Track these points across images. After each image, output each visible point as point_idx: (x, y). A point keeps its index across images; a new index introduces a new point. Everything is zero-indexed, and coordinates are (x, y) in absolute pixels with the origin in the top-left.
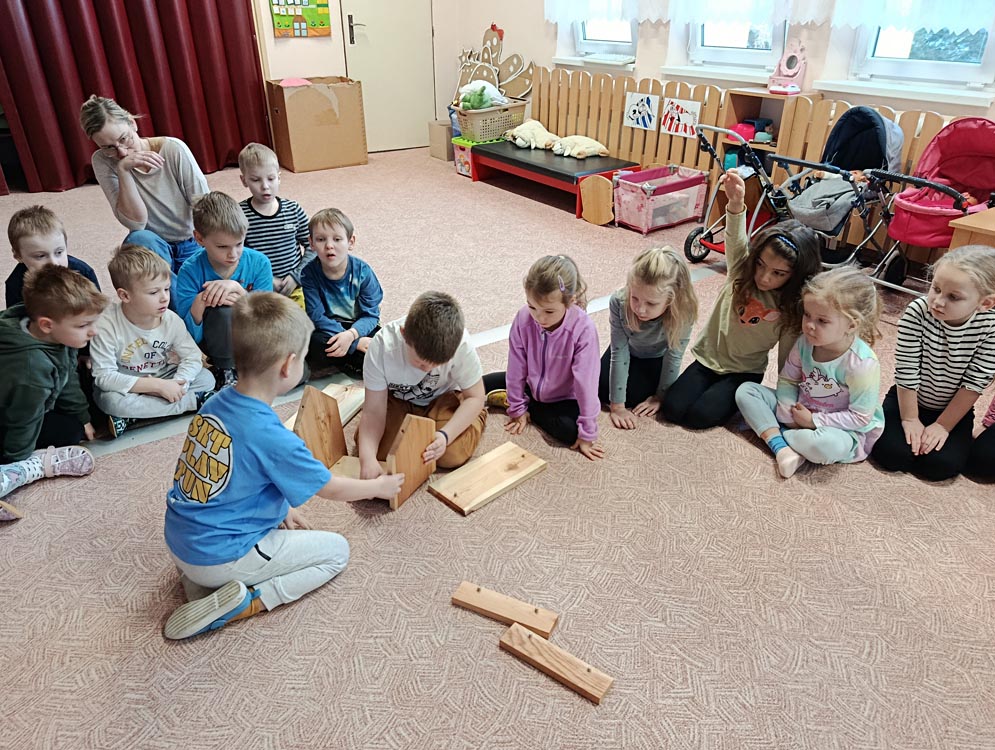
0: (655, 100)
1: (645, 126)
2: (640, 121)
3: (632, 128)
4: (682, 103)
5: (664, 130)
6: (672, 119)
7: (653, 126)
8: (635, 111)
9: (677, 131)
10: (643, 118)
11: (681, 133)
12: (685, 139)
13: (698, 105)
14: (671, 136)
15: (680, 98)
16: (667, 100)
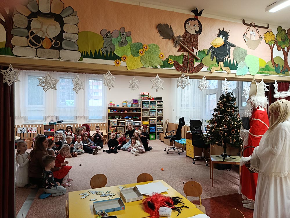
0: (25, 129)
1: (23, 132)
2: (22, 132)
3: (20, 134)
4: (32, 128)
5: (28, 132)
6: (30, 131)
7: (26, 132)
8: (20, 131)
9: (32, 132)
10: (23, 131)
11: (33, 132)
12: (34, 133)
13: (36, 128)
14: (31, 133)
15: (32, 127)
16: (28, 128)
